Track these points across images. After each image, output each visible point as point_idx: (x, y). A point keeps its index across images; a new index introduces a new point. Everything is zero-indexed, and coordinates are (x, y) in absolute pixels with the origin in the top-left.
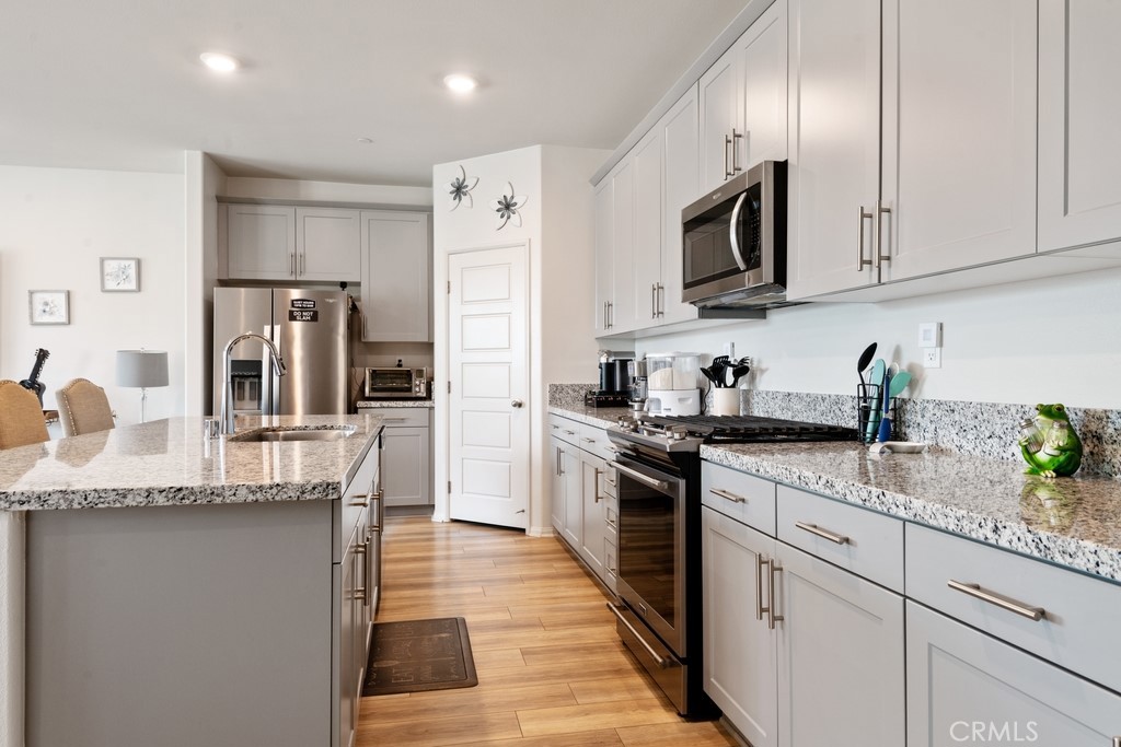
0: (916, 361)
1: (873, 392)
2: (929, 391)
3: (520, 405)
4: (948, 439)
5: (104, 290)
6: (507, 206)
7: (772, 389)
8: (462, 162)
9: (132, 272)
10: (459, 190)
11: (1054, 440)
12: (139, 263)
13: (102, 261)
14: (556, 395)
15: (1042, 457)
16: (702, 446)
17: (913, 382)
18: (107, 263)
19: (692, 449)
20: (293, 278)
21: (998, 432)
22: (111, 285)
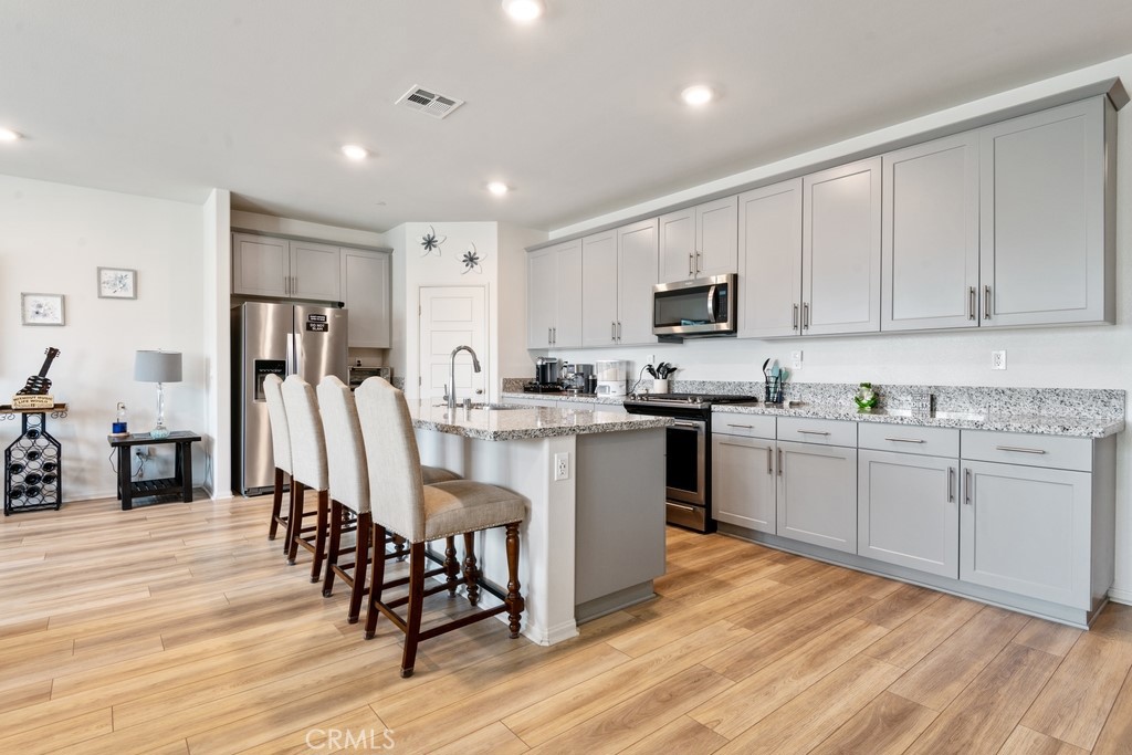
0: (786, 366)
1: (772, 380)
2: (794, 379)
3: (480, 392)
4: (807, 398)
5: (100, 297)
6: (471, 259)
7: (689, 379)
8: (433, 224)
9: (129, 281)
10: (429, 243)
11: (868, 397)
12: (135, 274)
13: (99, 270)
14: (509, 385)
15: (864, 402)
16: (713, 406)
17: (788, 374)
18: (103, 272)
19: (707, 407)
20: (288, 296)
21: (833, 394)
22: (107, 292)
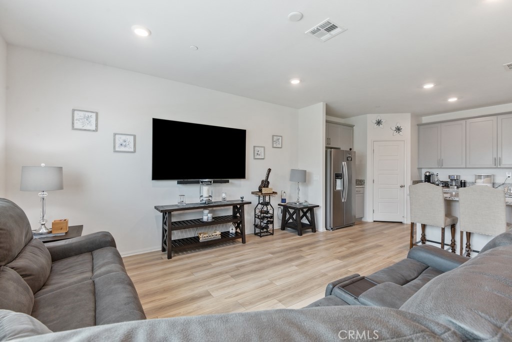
5: (273, 147)
6: (398, 129)
9: (280, 140)
10: (379, 123)
12: (282, 138)
18: (274, 137)
22: (275, 145)
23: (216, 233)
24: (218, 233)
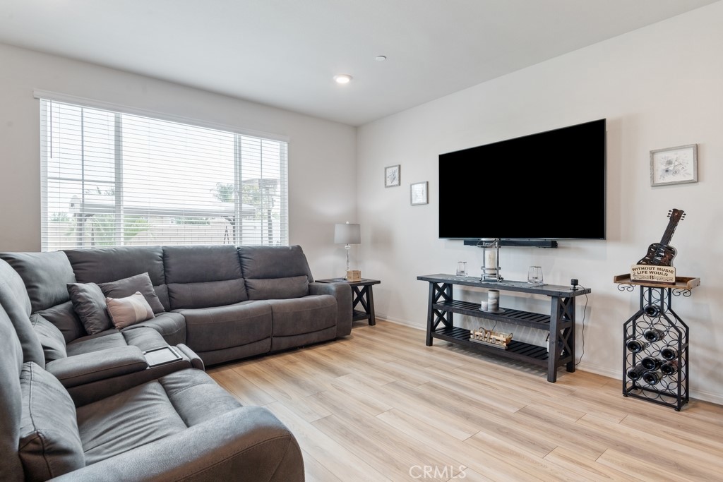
23: (500, 336)
24: (502, 338)
